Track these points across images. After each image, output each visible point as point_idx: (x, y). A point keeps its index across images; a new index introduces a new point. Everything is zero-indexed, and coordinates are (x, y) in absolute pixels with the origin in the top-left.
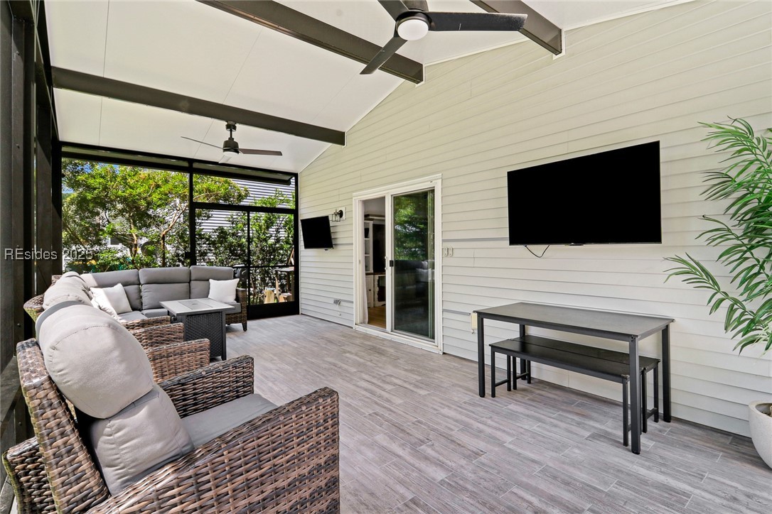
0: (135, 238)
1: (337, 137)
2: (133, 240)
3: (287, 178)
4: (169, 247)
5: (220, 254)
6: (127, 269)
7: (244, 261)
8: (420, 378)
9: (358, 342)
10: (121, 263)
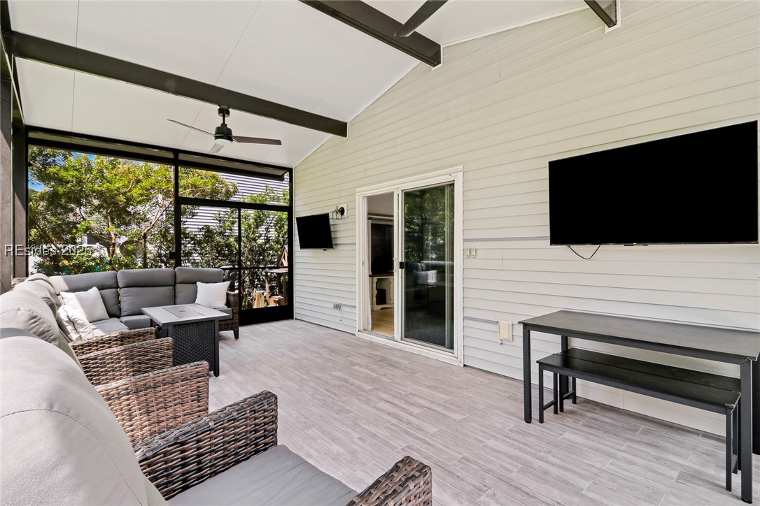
0: (113, 236)
1: (339, 128)
2: (111, 238)
3: (280, 173)
4: (150, 247)
5: (206, 254)
6: (104, 270)
7: (232, 262)
8: (447, 398)
9: (364, 351)
10: (97, 264)
